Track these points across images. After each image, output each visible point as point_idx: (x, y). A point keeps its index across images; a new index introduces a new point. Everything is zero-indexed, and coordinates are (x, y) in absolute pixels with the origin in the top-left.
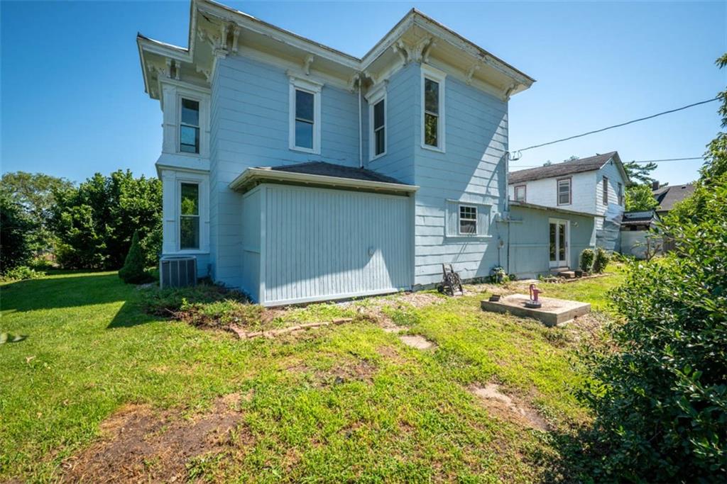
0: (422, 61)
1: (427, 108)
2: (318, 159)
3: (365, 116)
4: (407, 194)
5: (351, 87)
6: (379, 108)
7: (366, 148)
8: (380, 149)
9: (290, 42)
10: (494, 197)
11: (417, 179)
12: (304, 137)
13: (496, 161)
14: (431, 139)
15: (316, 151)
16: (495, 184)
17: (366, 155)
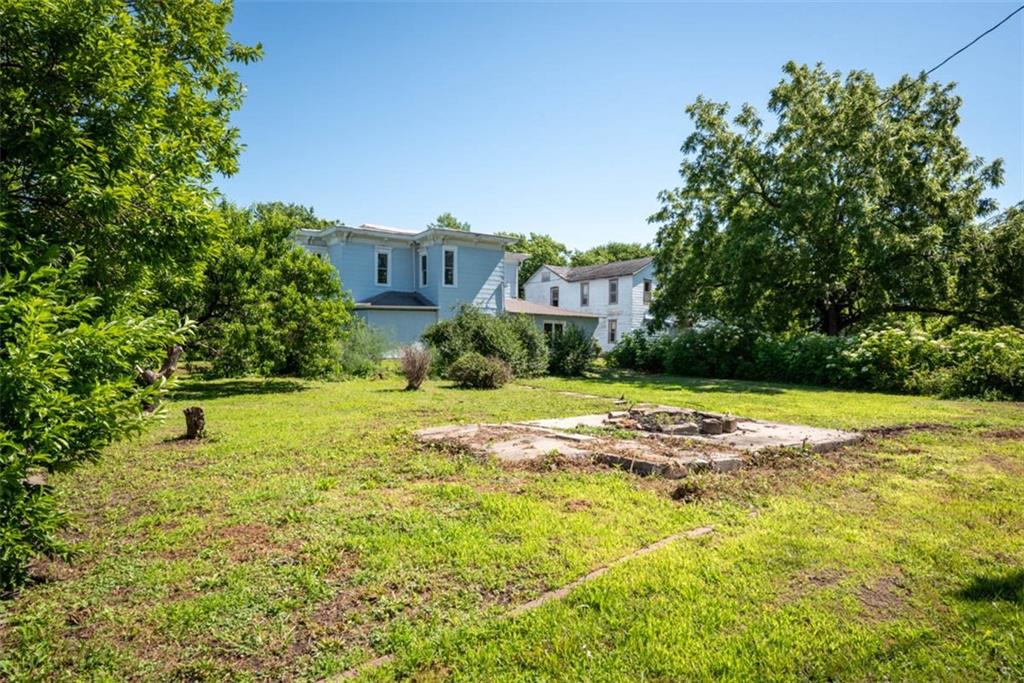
0: (443, 244)
1: (446, 266)
2: (391, 290)
3: (417, 263)
4: (435, 310)
5: (409, 246)
6: (424, 258)
7: (417, 281)
8: (425, 283)
9: (376, 234)
10: (492, 309)
11: (440, 303)
12: (382, 278)
13: (495, 287)
14: (449, 281)
15: (389, 286)
16: (493, 301)
17: (417, 284)
